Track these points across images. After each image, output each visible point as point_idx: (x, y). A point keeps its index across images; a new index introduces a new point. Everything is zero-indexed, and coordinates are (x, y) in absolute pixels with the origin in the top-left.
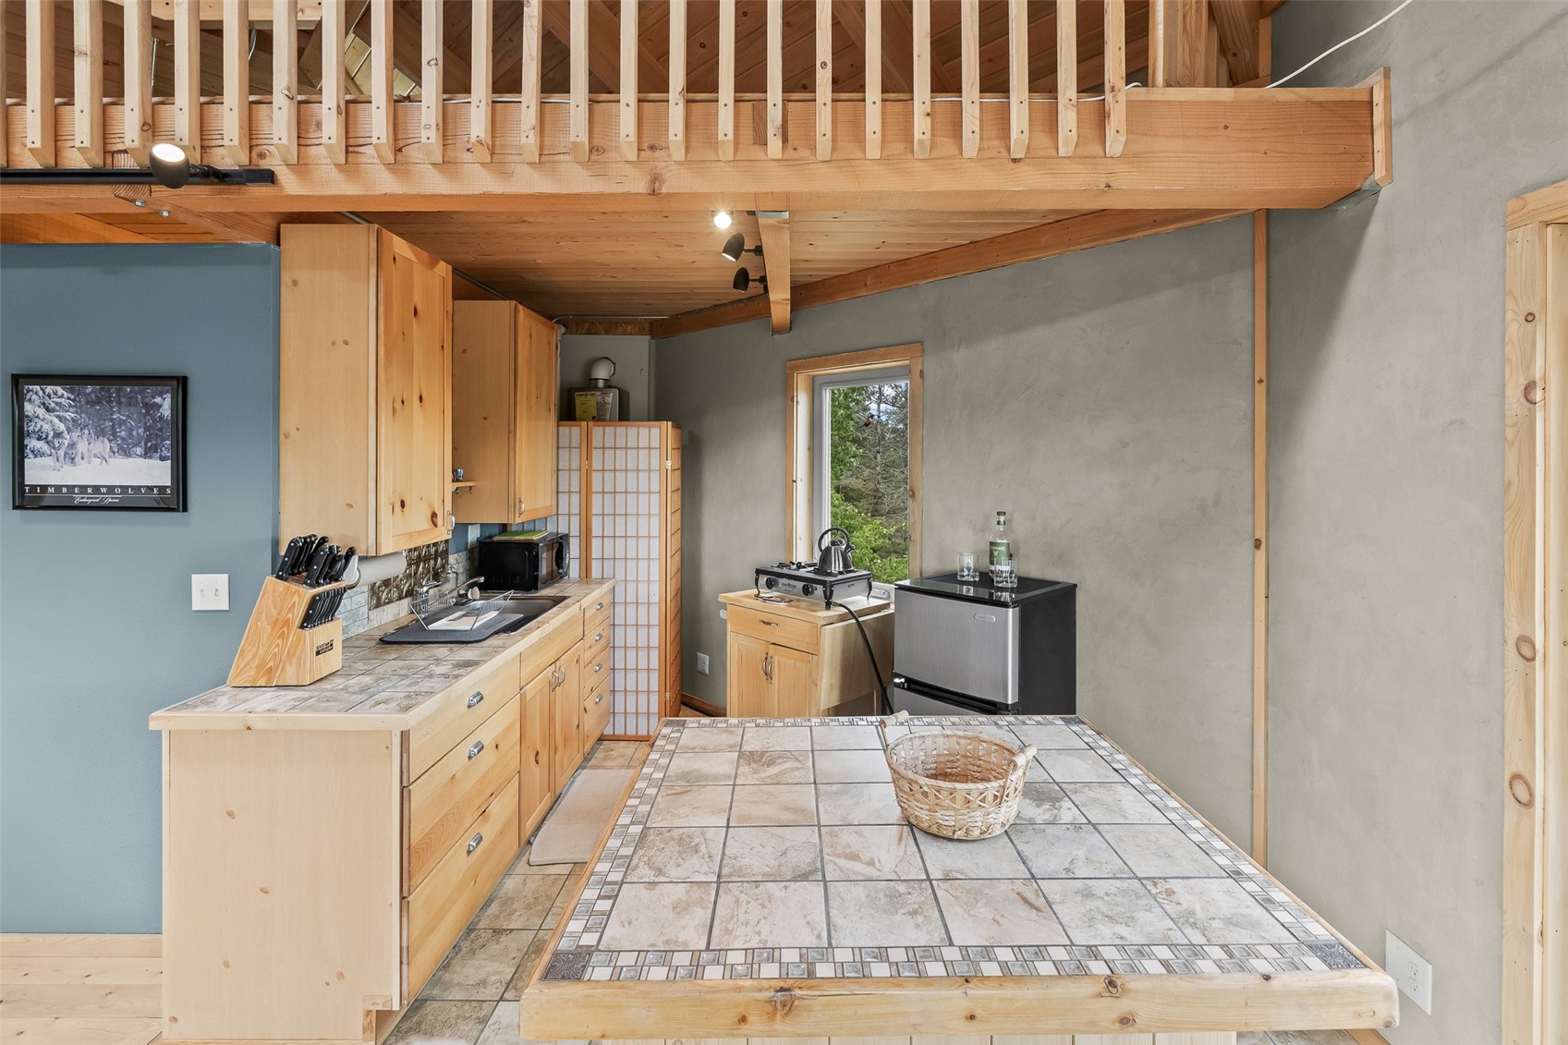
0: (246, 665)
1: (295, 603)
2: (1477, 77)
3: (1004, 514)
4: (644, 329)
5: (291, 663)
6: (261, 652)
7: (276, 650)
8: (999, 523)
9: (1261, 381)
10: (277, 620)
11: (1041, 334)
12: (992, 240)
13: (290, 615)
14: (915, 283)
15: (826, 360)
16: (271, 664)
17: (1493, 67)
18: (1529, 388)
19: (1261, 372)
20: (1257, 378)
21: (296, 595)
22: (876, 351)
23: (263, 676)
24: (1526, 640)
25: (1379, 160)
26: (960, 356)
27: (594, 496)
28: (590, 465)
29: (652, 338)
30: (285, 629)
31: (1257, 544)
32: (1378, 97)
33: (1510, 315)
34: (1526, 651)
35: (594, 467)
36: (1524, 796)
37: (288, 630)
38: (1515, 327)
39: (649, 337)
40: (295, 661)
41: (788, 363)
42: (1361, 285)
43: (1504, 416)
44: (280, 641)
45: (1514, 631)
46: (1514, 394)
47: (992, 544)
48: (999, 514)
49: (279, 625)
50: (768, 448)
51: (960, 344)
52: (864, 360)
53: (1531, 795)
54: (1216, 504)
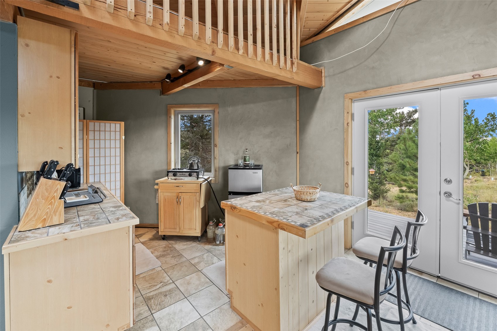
0: (30, 220)
1: (58, 189)
2: (339, 73)
3: (247, 149)
4: (90, 85)
5: (55, 215)
6: (38, 213)
7: (48, 210)
8: (246, 151)
9: (298, 120)
10: (48, 197)
11: (252, 106)
12: (240, 80)
13: (55, 194)
14: (216, 87)
15: (184, 106)
16: (45, 217)
17: (342, 72)
18: (348, 123)
19: (298, 119)
20: (297, 120)
21: (59, 185)
22: (203, 105)
23: (40, 223)
24: (347, 162)
25: (323, 83)
26: (230, 109)
27: (90, 150)
28: (88, 137)
29: (94, 89)
30: (53, 200)
31: (297, 153)
32: (323, 71)
33: (345, 112)
34: (347, 164)
35: (90, 138)
36: (347, 186)
37: (54, 200)
38: (346, 114)
39: (93, 89)
40: (57, 214)
41: (168, 105)
42: (319, 104)
43: (344, 128)
44: (50, 206)
45: (346, 161)
46: (345, 124)
47: (245, 157)
48: (246, 149)
49: (49, 199)
50: (160, 133)
51: (230, 106)
52: (199, 107)
53: (348, 185)
54: (290, 145)
